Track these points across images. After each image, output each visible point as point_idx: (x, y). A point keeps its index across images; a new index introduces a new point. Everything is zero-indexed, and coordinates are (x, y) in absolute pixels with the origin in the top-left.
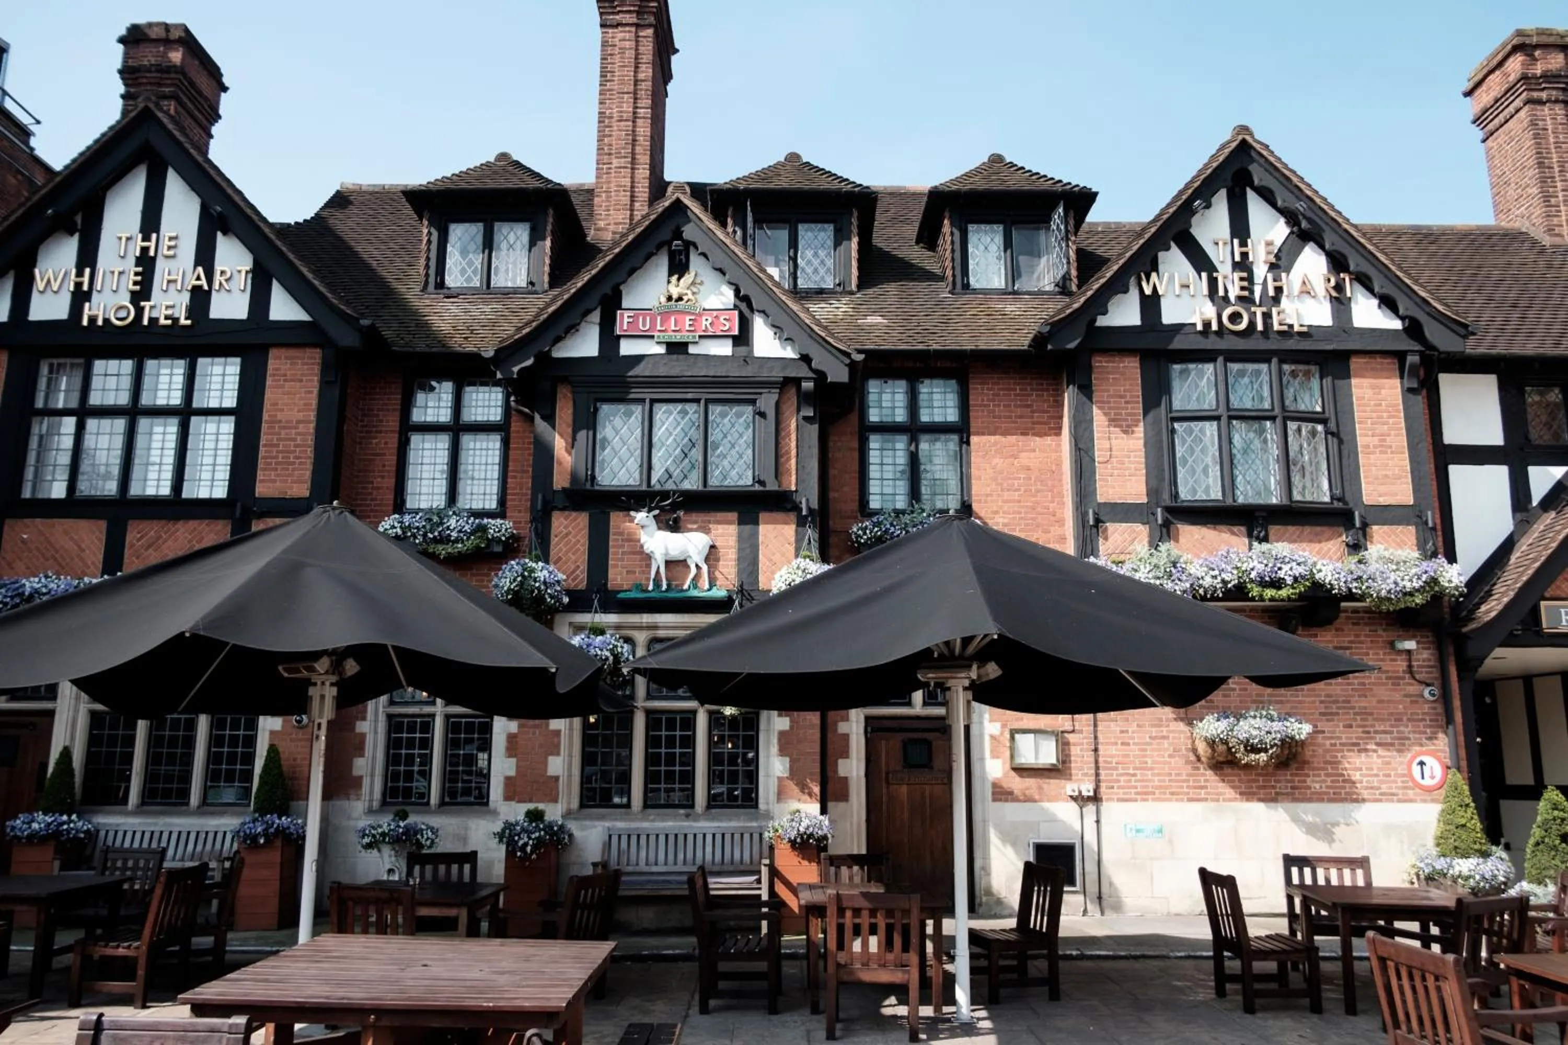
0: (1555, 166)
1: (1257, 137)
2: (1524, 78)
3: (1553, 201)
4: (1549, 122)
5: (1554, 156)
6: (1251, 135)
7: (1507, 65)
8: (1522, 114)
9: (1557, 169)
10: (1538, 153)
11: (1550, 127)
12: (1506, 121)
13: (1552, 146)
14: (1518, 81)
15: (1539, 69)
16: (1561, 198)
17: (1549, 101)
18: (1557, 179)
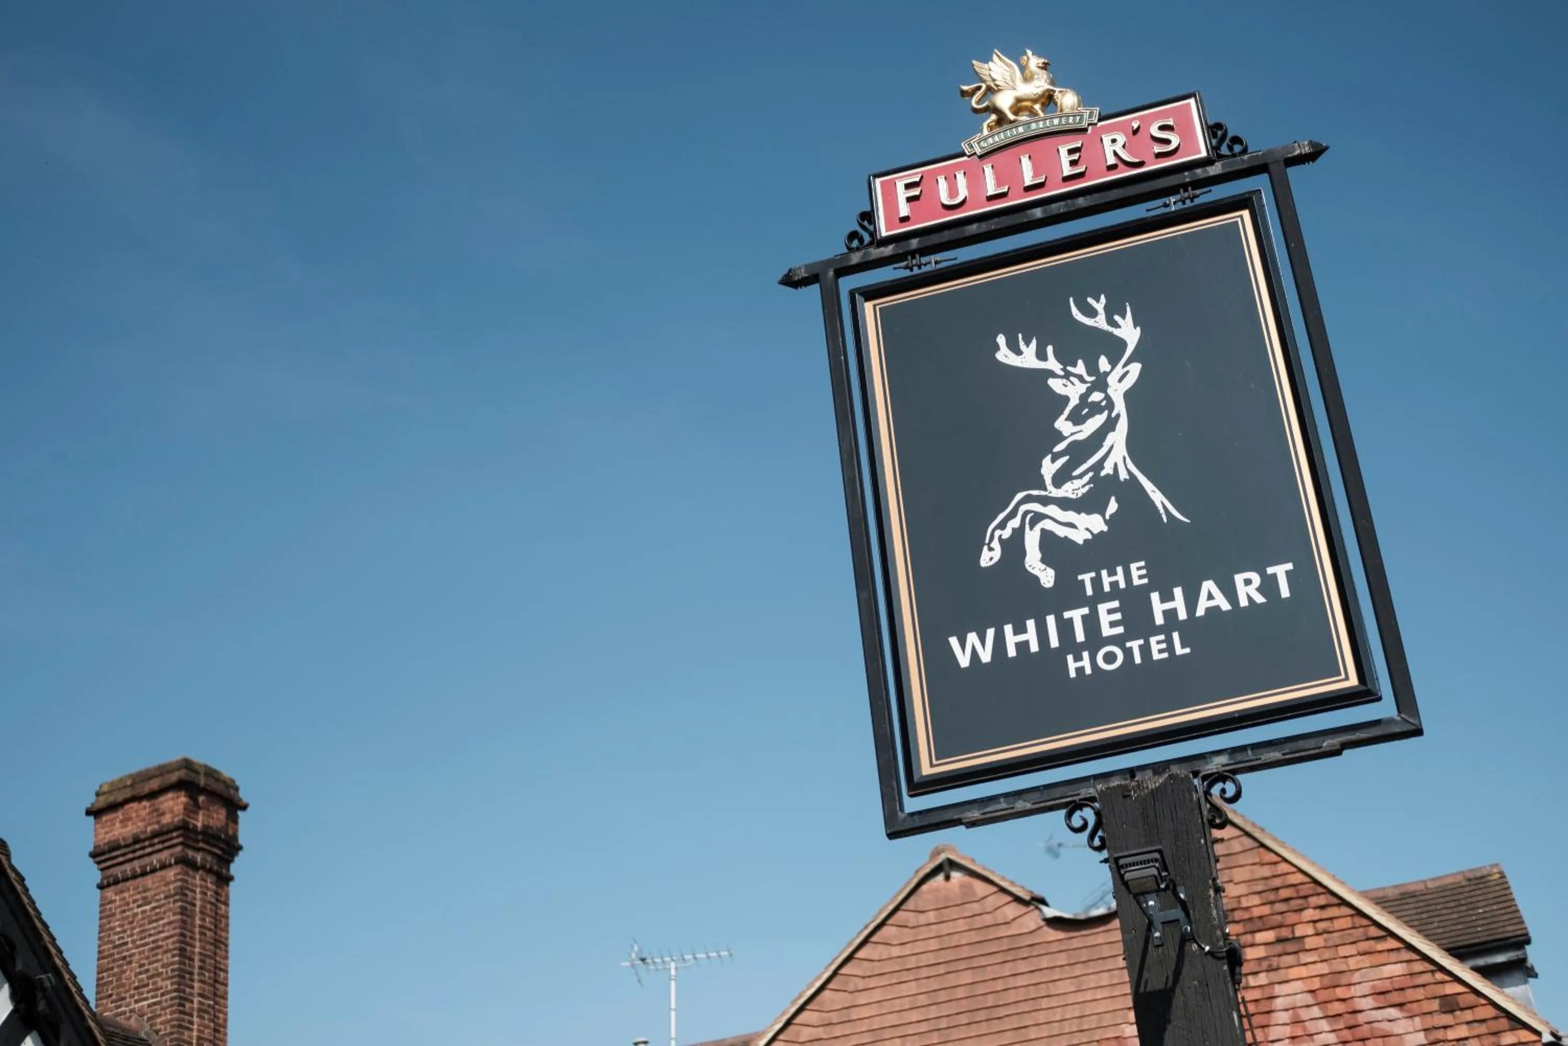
0: (197, 958)
1: (13, 861)
2: (184, 828)
3: (188, 1005)
4: (198, 896)
5: (198, 944)
6: (9, 859)
7: (162, 799)
8: (171, 874)
9: (197, 964)
10: (182, 935)
11: (198, 903)
12: (144, 874)
13: (197, 930)
14: (176, 829)
15: (199, 822)
16: (196, 1006)
17: (203, 867)
18: (196, 977)
